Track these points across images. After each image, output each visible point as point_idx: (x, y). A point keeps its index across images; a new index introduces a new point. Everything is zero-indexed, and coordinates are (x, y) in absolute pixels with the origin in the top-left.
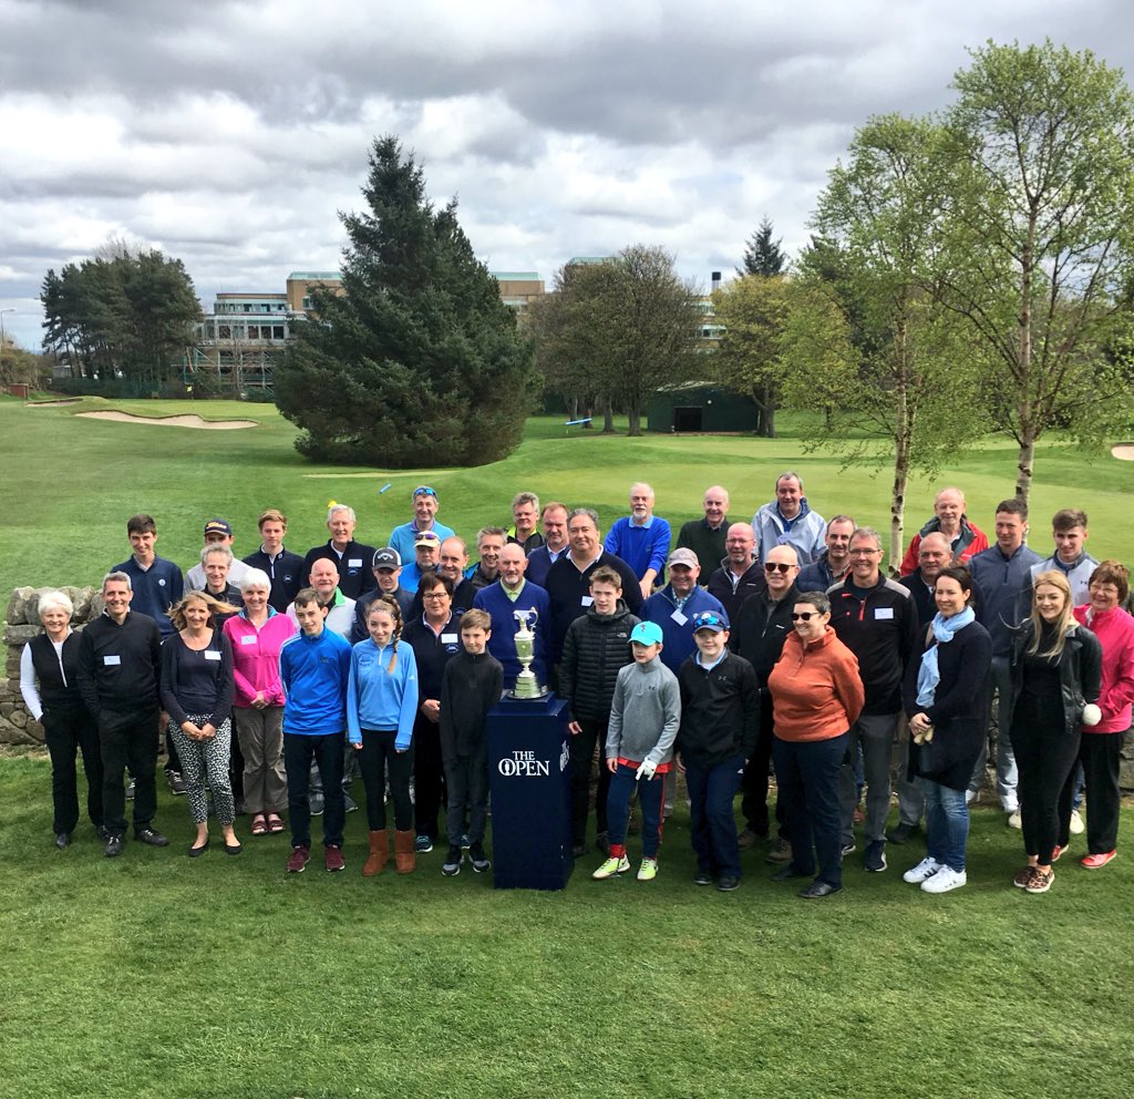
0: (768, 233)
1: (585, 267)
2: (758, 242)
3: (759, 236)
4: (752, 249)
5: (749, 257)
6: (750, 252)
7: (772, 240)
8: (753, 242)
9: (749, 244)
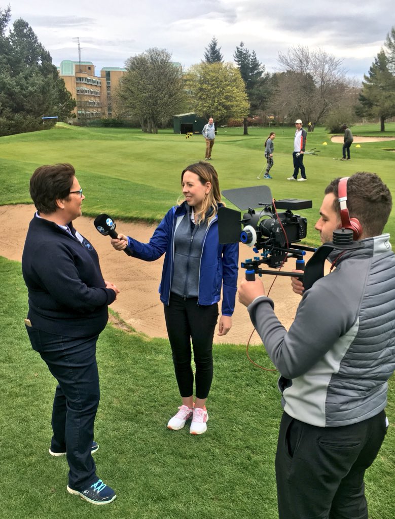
0: (215, 44)
1: (135, 58)
2: (211, 49)
3: (211, 46)
4: (208, 52)
5: (207, 55)
6: (207, 53)
7: (217, 48)
8: (209, 48)
9: (207, 49)
